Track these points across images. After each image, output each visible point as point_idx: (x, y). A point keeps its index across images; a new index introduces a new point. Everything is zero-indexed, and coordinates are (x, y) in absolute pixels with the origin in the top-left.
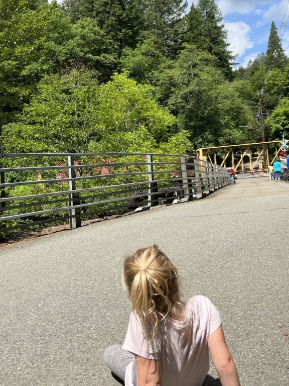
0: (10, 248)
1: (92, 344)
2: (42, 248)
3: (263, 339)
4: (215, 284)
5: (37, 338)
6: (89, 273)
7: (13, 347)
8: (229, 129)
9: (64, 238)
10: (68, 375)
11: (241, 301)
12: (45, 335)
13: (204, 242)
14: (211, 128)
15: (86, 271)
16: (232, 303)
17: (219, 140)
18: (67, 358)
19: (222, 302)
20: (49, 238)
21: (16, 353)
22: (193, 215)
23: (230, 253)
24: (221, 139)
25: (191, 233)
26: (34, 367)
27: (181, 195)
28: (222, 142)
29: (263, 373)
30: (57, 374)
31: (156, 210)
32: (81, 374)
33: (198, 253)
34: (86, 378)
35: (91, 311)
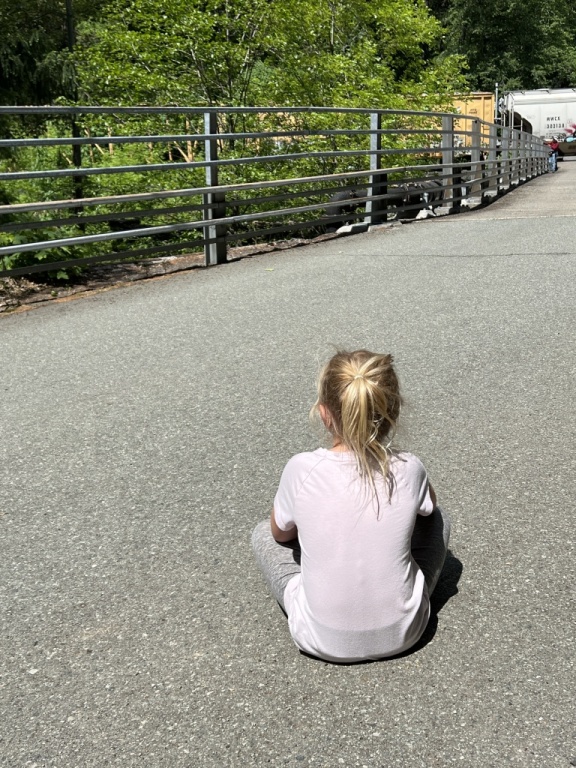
0: (89, 300)
1: (227, 529)
2: (149, 306)
3: (543, 557)
4: (471, 423)
5: (129, 507)
6: (235, 375)
7: (86, 521)
8: (558, 46)
9: (193, 286)
10: (179, 590)
11: (515, 467)
12: (144, 502)
13: (465, 323)
14: (519, 43)
15: (229, 369)
16: (497, 471)
17: (533, 71)
18: (180, 554)
19: (480, 465)
20: (164, 284)
21: (91, 534)
22: (454, 252)
23: (515, 354)
24: (537, 69)
25: (442, 297)
26: (121, 567)
27: (437, 199)
28: (539, 76)
29: (530, 627)
30: (160, 585)
31: (380, 234)
32: (201, 590)
33: (449, 348)
34: (211, 600)
35: (230, 458)
